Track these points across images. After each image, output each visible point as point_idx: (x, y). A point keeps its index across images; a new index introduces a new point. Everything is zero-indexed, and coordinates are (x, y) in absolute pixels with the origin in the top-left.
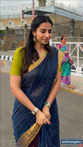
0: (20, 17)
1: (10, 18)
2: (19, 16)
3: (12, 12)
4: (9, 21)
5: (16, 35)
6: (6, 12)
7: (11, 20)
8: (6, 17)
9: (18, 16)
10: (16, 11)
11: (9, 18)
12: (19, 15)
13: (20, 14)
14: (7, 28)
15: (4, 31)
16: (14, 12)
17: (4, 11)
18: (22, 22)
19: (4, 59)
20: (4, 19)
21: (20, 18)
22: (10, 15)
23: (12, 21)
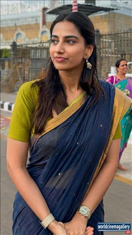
0: (38, 22)
1: (17, 24)
2: (36, 20)
3: (22, 12)
4: (16, 30)
5: (32, 59)
6: (10, 12)
7: (19, 29)
8: (9, 22)
9: (34, 19)
10: (29, 10)
11: (15, 25)
12: (36, 18)
13: (39, 17)
14: (14, 45)
15: (6, 51)
16: (25, 12)
17: (5, 10)
18: (43, 33)
19: (10, 111)
20: (6, 27)
21: (37, 24)
22: (18, 19)
23: (22, 30)
